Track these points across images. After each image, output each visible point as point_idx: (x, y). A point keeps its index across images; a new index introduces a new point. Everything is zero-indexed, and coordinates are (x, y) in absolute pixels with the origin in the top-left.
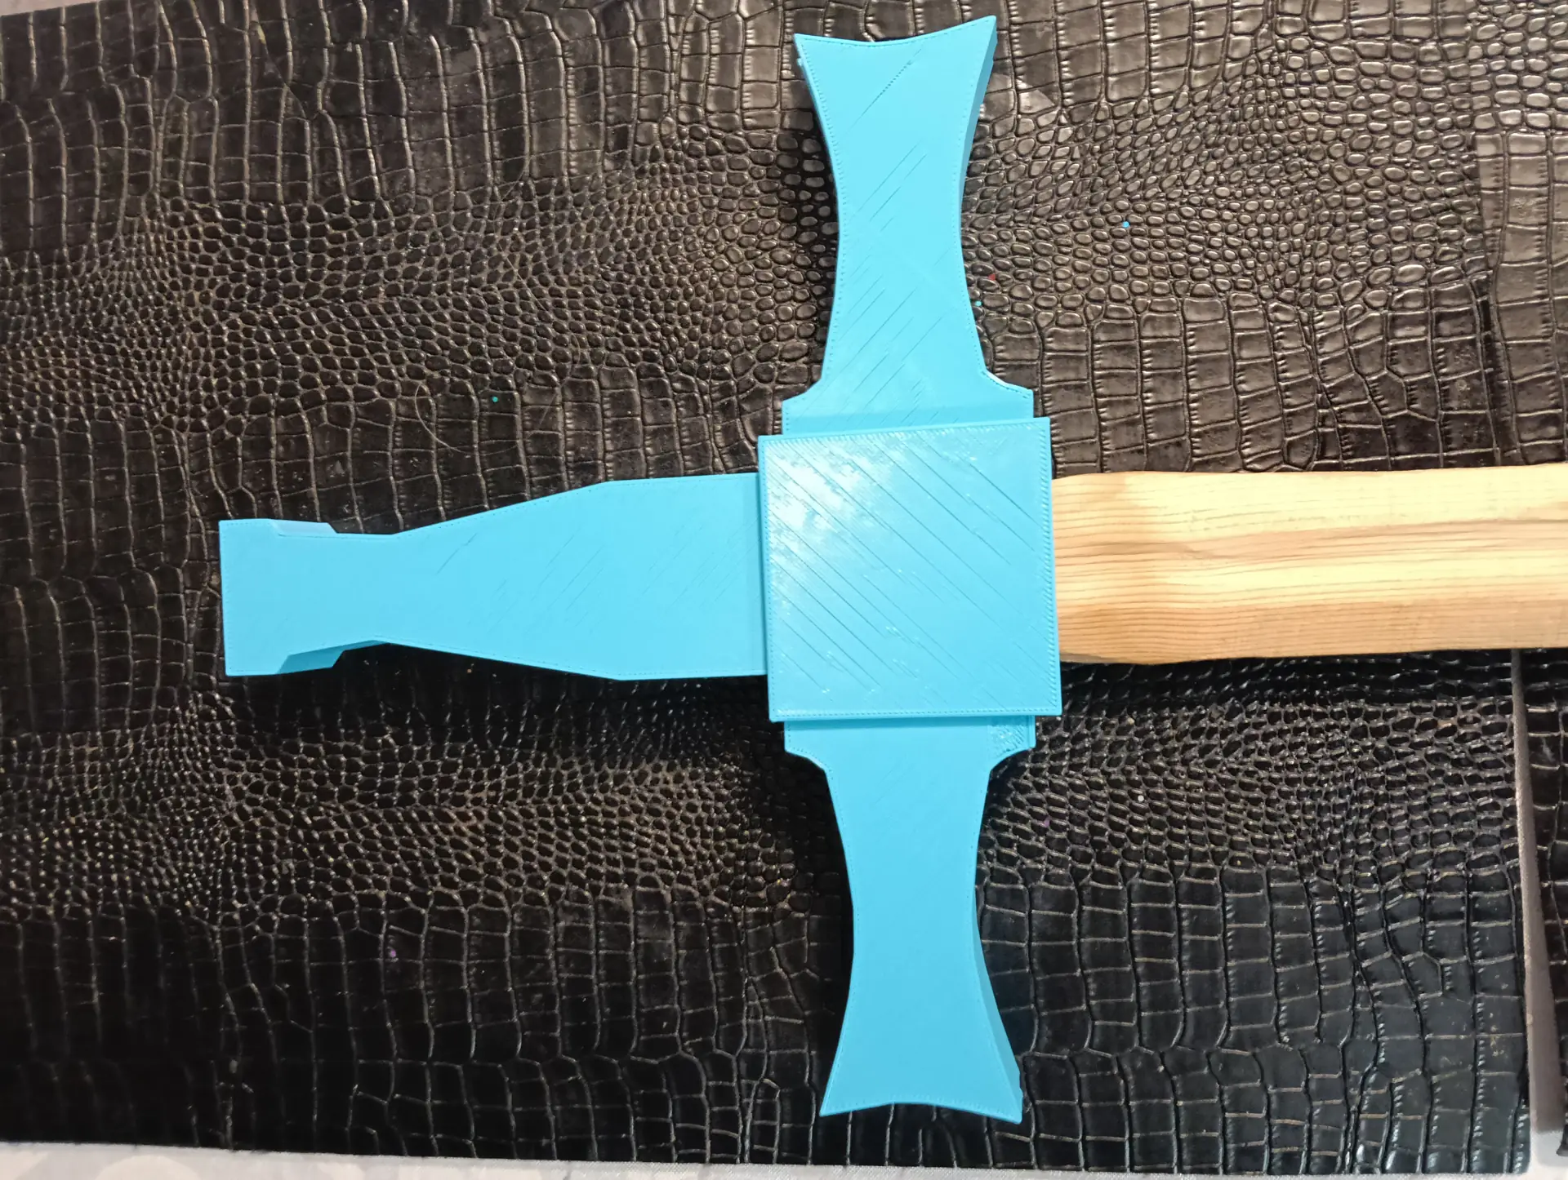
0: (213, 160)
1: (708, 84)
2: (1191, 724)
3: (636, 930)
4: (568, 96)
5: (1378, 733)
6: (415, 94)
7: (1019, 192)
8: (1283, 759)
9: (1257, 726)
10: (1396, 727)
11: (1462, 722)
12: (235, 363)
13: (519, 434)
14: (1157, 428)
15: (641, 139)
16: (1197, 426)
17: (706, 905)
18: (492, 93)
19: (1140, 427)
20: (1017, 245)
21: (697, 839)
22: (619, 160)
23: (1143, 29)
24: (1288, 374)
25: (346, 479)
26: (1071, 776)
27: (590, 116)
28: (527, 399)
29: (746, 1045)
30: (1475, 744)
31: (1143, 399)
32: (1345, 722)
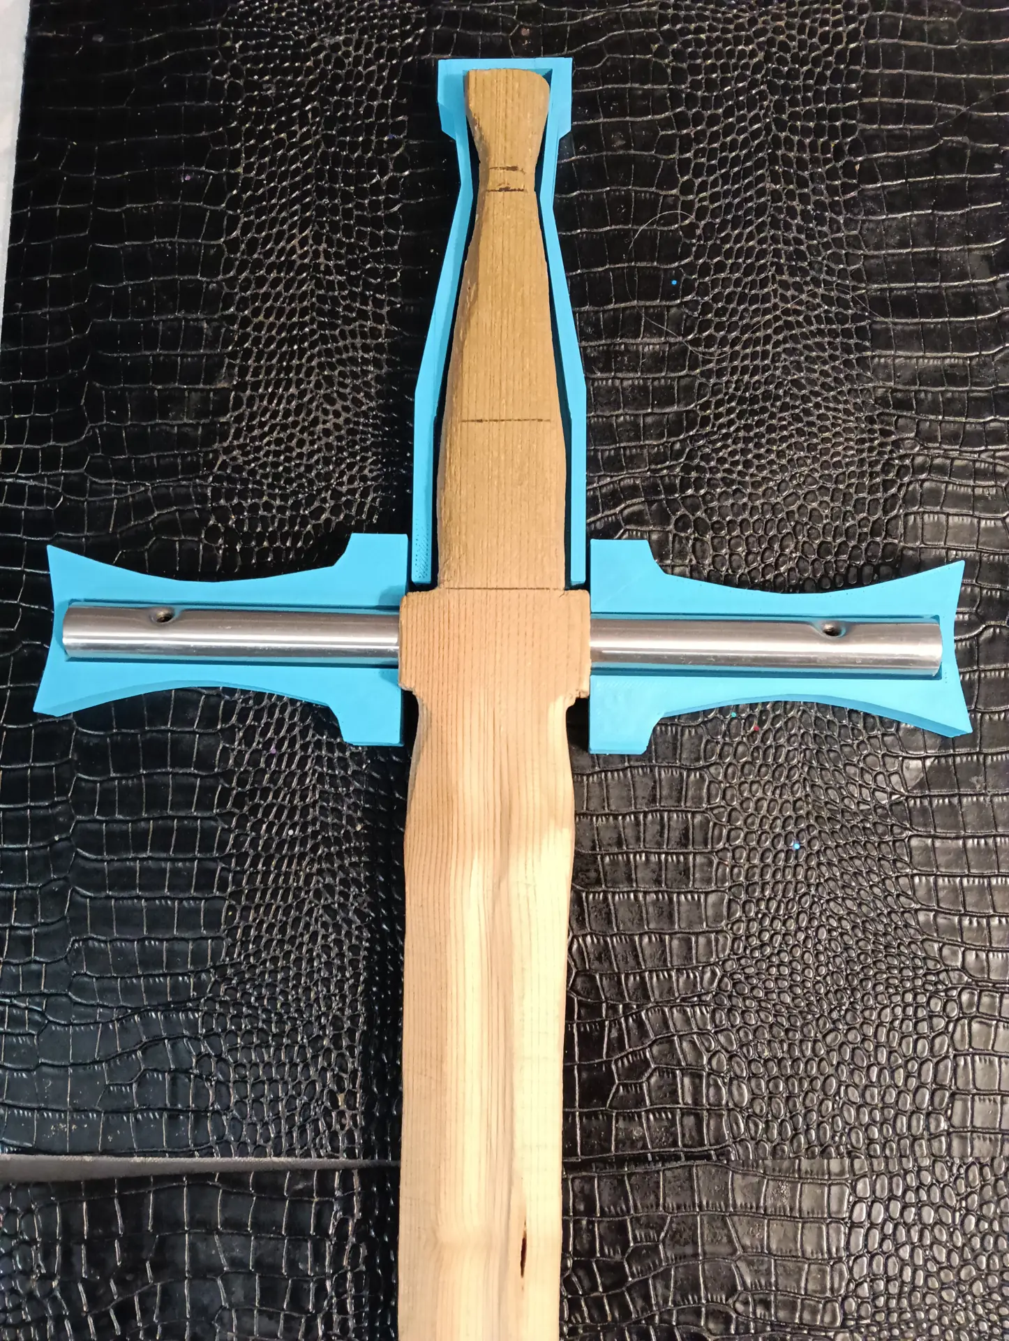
0: (903, 42)
1: (948, 483)
2: (353, 879)
3: (196, 390)
4: (945, 358)
5: (336, 1040)
6: (954, 223)
7: (832, 755)
8: (319, 956)
9: (348, 935)
10: (341, 1056)
11: (341, 1114)
12: (719, 54)
13: (642, 303)
14: (614, 863)
15: (901, 421)
16: (613, 897)
17: (216, 452)
18: (950, 291)
19: (616, 850)
20: (784, 751)
21: (273, 447)
22: (883, 401)
23: (973, 871)
24: (655, 979)
25: (609, 148)
26: (313, 774)
27: (923, 377)
28: (673, 310)
29: (93, 483)
30: (322, 1125)
31: (640, 853)
32: (348, 1012)
